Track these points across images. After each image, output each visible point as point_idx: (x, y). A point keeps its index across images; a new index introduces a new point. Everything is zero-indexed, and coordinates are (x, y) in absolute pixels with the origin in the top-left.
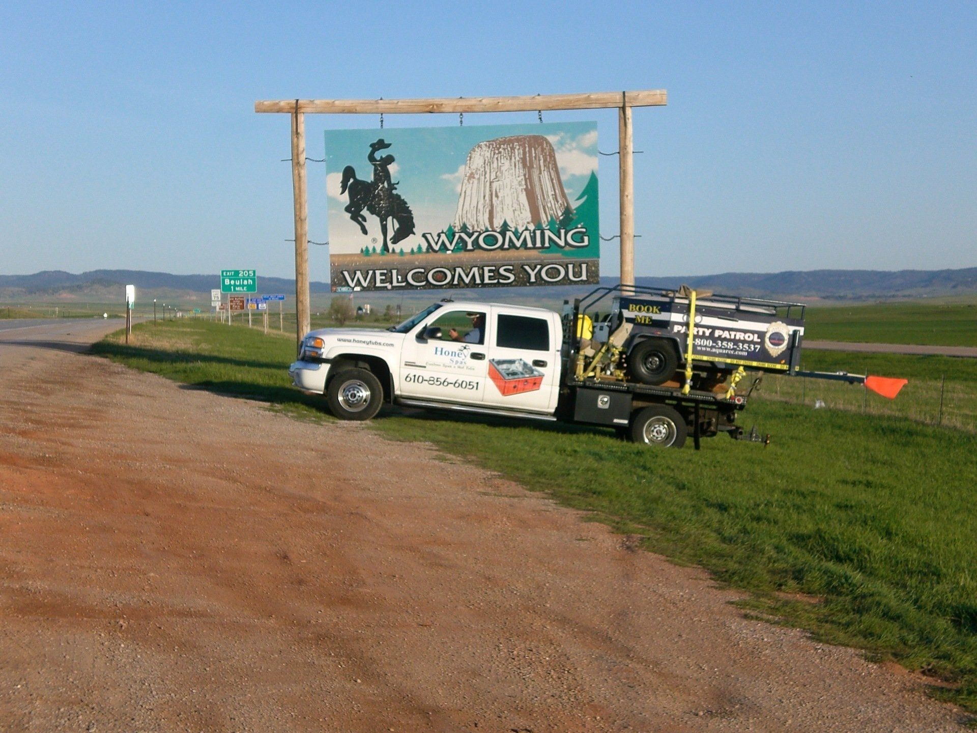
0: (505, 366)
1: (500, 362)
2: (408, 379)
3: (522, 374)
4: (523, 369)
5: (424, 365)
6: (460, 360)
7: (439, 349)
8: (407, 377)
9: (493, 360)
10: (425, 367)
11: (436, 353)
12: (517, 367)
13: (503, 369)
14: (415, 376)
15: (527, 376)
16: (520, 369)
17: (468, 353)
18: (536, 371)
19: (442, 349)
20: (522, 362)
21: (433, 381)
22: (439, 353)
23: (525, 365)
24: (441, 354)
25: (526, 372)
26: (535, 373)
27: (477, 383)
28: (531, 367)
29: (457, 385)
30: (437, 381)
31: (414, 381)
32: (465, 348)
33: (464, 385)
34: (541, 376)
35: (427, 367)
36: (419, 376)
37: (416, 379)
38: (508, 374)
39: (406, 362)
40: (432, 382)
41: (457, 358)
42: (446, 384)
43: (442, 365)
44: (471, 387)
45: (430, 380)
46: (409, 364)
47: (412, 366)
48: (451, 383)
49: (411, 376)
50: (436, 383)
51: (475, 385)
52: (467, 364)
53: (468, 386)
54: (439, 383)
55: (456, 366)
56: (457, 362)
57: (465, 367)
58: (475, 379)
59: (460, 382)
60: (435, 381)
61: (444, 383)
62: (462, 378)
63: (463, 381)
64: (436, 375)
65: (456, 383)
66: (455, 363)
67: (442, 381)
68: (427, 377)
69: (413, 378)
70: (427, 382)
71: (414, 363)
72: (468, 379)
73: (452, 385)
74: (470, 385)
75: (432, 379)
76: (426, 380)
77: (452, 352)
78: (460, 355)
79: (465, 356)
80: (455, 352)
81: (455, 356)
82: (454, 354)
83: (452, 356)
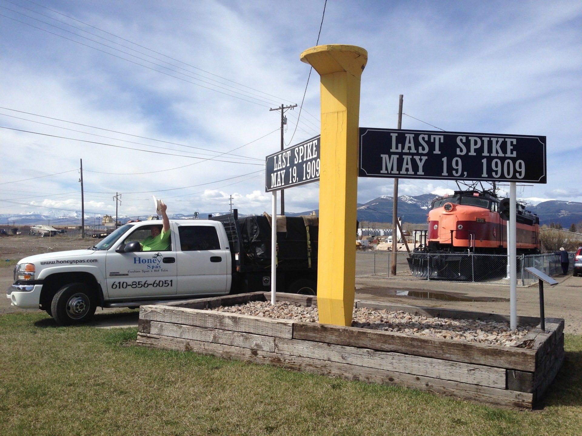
2: (114, 286)
5: (127, 273)
6: (155, 265)
7: (137, 259)
8: (113, 285)
10: (127, 275)
11: (135, 263)
14: (119, 283)
20: (202, 260)
21: (135, 285)
22: (137, 262)
24: (140, 263)
26: (213, 267)
27: (171, 281)
28: (209, 263)
29: (155, 285)
30: (139, 284)
31: (120, 288)
33: (161, 284)
35: (130, 274)
36: (123, 283)
37: (121, 285)
39: (110, 273)
40: (134, 286)
41: (152, 264)
42: (146, 285)
43: (141, 271)
44: (167, 285)
45: (133, 285)
46: (114, 274)
47: (116, 275)
48: (150, 284)
49: (117, 283)
50: (138, 286)
51: (170, 283)
52: (162, 268)
53: (164, 285)
54: (140, 286)
55: (153, 270)
56: (153, 267)
57: (160, 270)
58: (169, 279)
59: (157, 282)
60: (137, 284)
61: (145, 285)
62: (158, 279)
63: (160, 281)
64: (137, 280)
65: (154, 283)
66: (151, 267)
67: (143, 283)
68: (130, 283)
69: (118, 285)
70: (130, 287)
71: (118, 273)
72: (163, 279)
73: (152, 286)
74: (165, 283)
75: (135, 283)
76: (129, 285)
77: (148, 260)
78: (155, 262)
79: (159, 262)
80: (151, 260)
81: (151, 262)
82: (149, 261)
83: (148, 262)
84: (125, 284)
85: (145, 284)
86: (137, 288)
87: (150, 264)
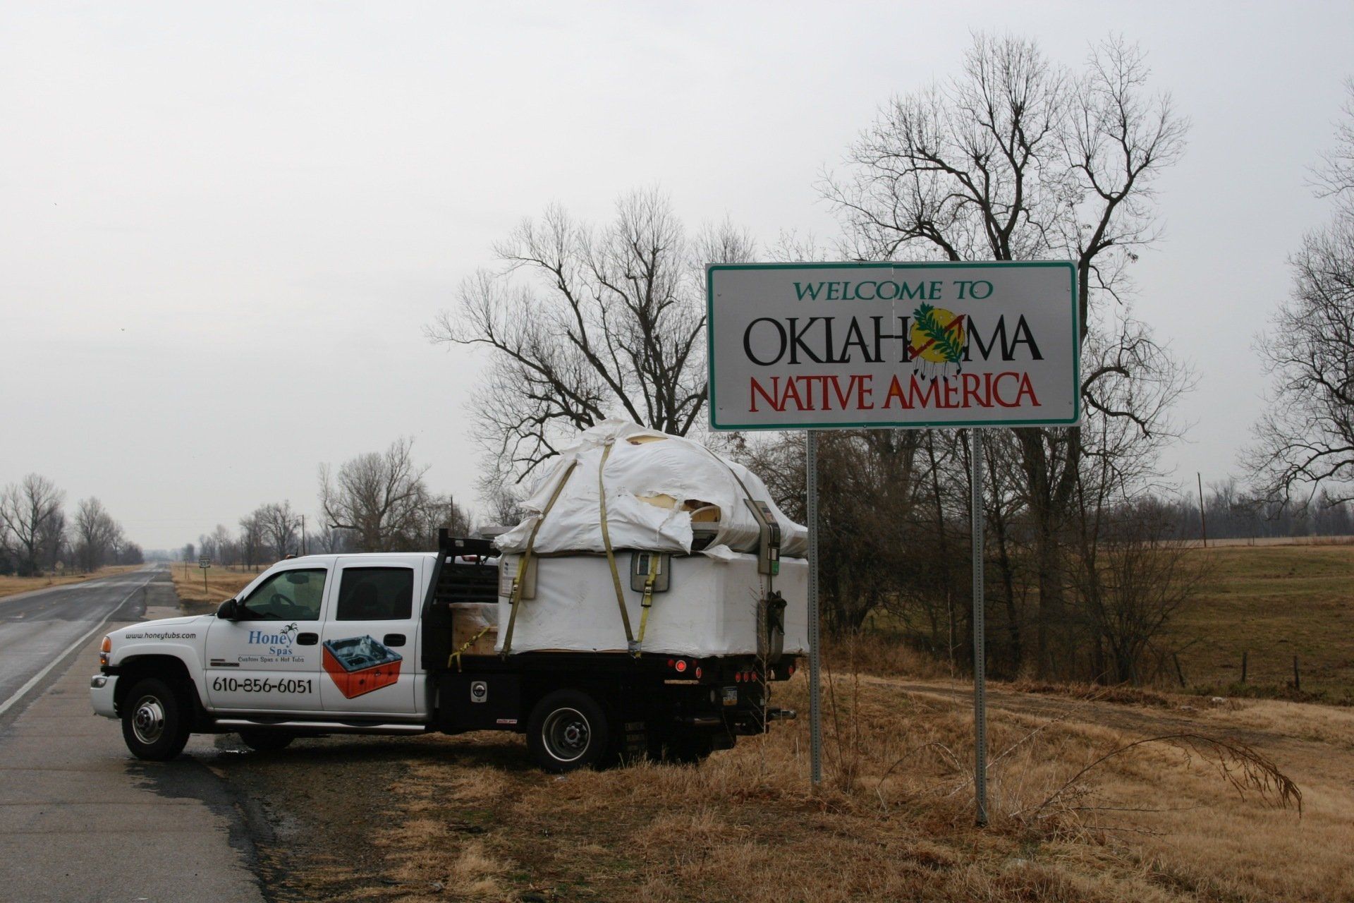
0: (345, 651)
1: (339, 645)
2: (218, 686)
3: (370, 659)
4: (371, 652)
5: (236, 661)
6: (282, 647)
7: (255, 635)
8: (215, 683)
9: (329, 642)
10: (237, 665)
11: (251, 642)
12: (362, 650)
13: (343, 656)
14: (225, 680)
15: (378, 662)
16: (367, 652)
17: (293, 635)
18: (391, 653)
19: (259, 633)
20: (369, 642)
21: (250, 685)
22: (255, 640)
23: (374, 644)
24: (258, 642)
25: (376, 656)
26: (389, 656)
27: (309, 682)
28: (382, 648)
29: (282, 688)
30: (255, 685)
31: (226, 689)
32: (290, 628)
33: (292, 687)
34: (398, 660)
35: (242, 664)
36: (231, 680)
37: (227, 684)
38: (351, 663)
39: (212, 660)
40: (248, 688)
41: (279, 646)
42: (267, 688)
43: (259, 660)
44: (302, 689)
45: (246, 685)
46: (217, 663)
47: (219, 665)
48: (275, 687)
49: (220, 681)
50: (255, 688)
51: (307, 686)
52: (293, 654)
53: (297, 689)
54: (258, 688)
55: (279, 658)
56: (279, 652)
57: (291, 659)
58: (305, 677)
59: (285, 683)
60: (253, 685)
61: (266, 686)
62: (287, 676)
63: (290, 681)
64: (253, 675)
65: (280, 684)
66: (276, 653)
67: (262, 684)
68: (241, 682)
69: (223, 683)
70: (242, 688)
71: (223, 660)
72: (296, 676)
73: (276, 689)
74: (299, 686)
75: (248, 682)
76: (240, 686)
77: (273, 637)
78: (283, 641)
79: (291, 642)
80: (277, 637)
81: (276, 643)
82: (275, 639)
83: (272, 642)
84: (233, 683)
85: (265, 684)
86: (253, 692)
87: (274, 645)
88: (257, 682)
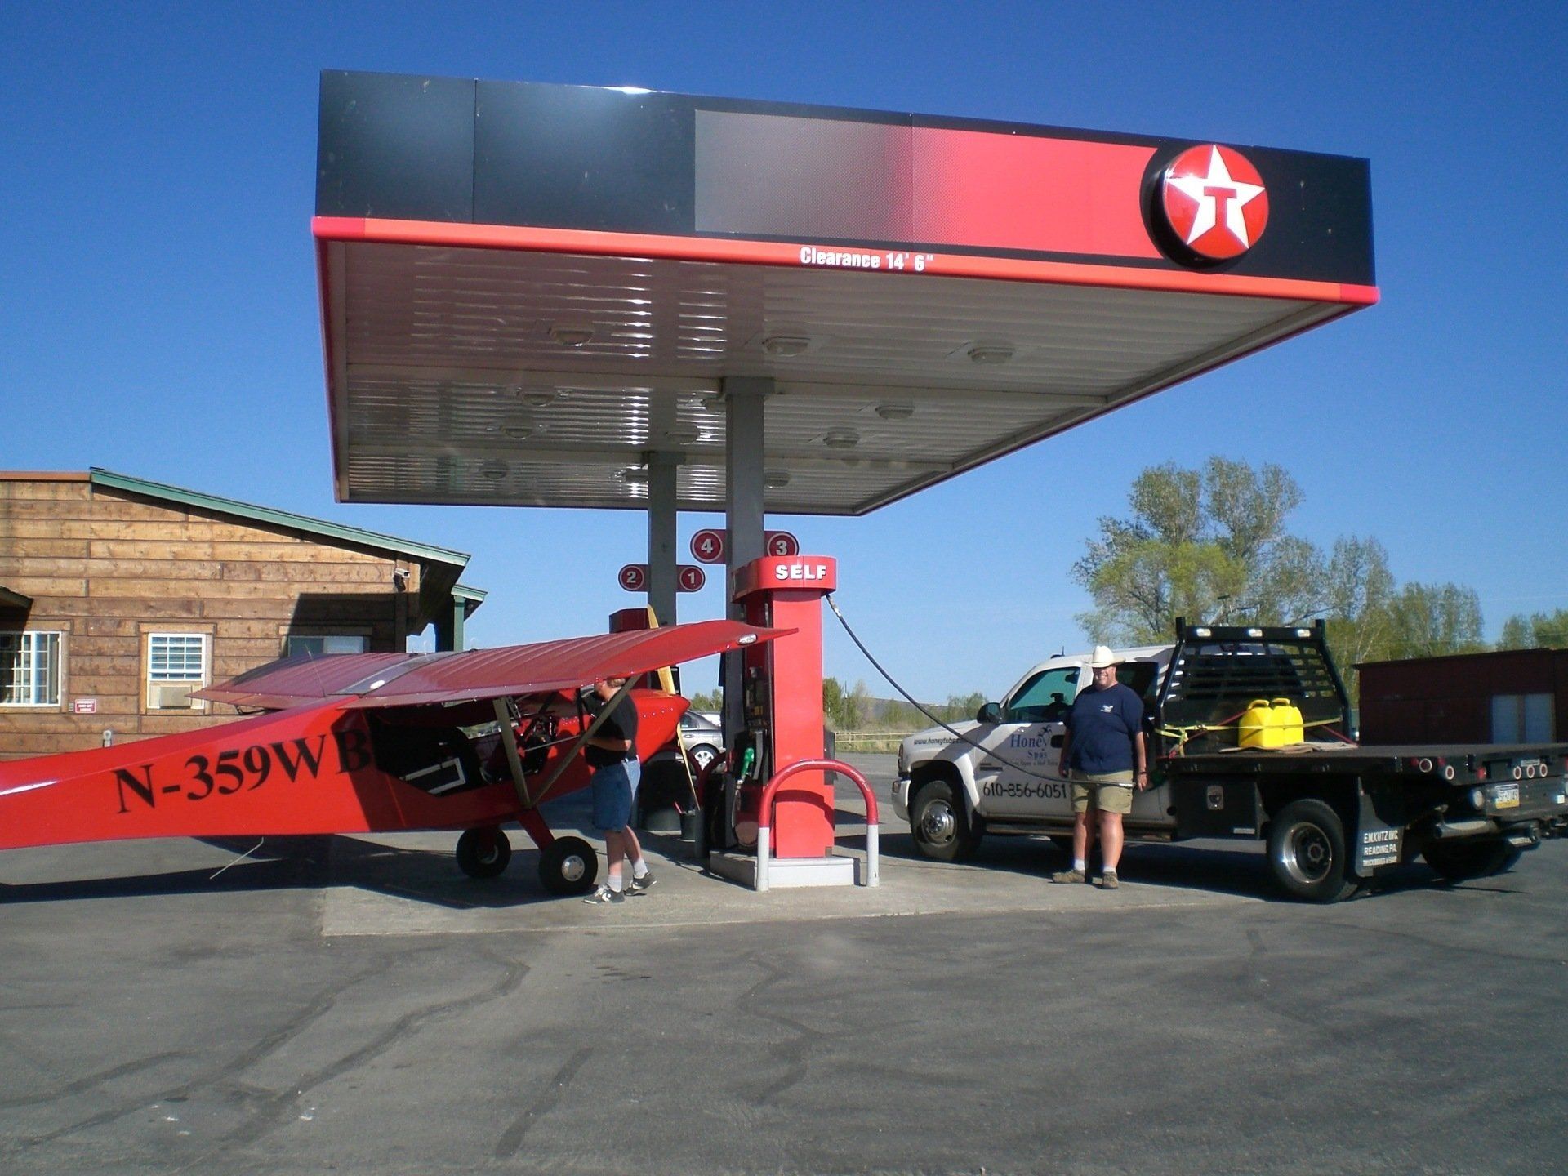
2: (985, 792)
5: (1002, 765)
6: (1040, 751)
7: (1014, 738)
8: (985, 788)
10: (1002, 769)
11: (1012, 745)
14: (992, 785)
17: (1047, 737)
19: (1017, 736)
21: (1013, 790)
22: (1015, 743)
24: (1018, 746)
29: (1041, 793)
30: (1018, 790)
31: (992, 795)
32: (1044, 731)
33: (1048, 791)
35: (1005, 768)
36: (997, 785)
37: (994, 789)
39: (980, 764)
40: (1012, 793)
41: (1036, 749)
42: (1028, 792)
43: (1021, 763)
44: (1057, 793)
45: (1010, 790)
46: (985, 768)
47: (987, 769)
48: (1033, 791)
49: (988, 786)
50: (1016, 793)
51: (1061, 790)
52: (1048, 758)
53: (1053, 793)
54: (1020, 793)
55: (1038, 762)
56: (1038, 755)
57: (1047, 763)
60: (1015, 790)
63: (1047, 785)
64: (1015, 780)
65: (1039, 789)
66: (1035, 756)
67: (1022, 788)
68: (1005, 785)
69: (990, 789)
70: (1006, 793)
71: (989, 764)
73: (1035, 794)
74: (1055, 790)
75: (1011, 787)
76: (1006, 790)
77: (1030, 740)
78: (1039, 744)
79: (1046, 745)
80: (1034, 740)
81: (1034, 746)
82: (1031, 742)
83: (1030, 746)
84: (999, 787)
85: (1026, 789)
86: (1015, 797)
87: (1031, 748)
88: (1019, 787)
